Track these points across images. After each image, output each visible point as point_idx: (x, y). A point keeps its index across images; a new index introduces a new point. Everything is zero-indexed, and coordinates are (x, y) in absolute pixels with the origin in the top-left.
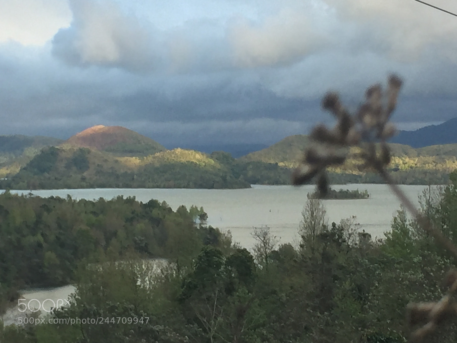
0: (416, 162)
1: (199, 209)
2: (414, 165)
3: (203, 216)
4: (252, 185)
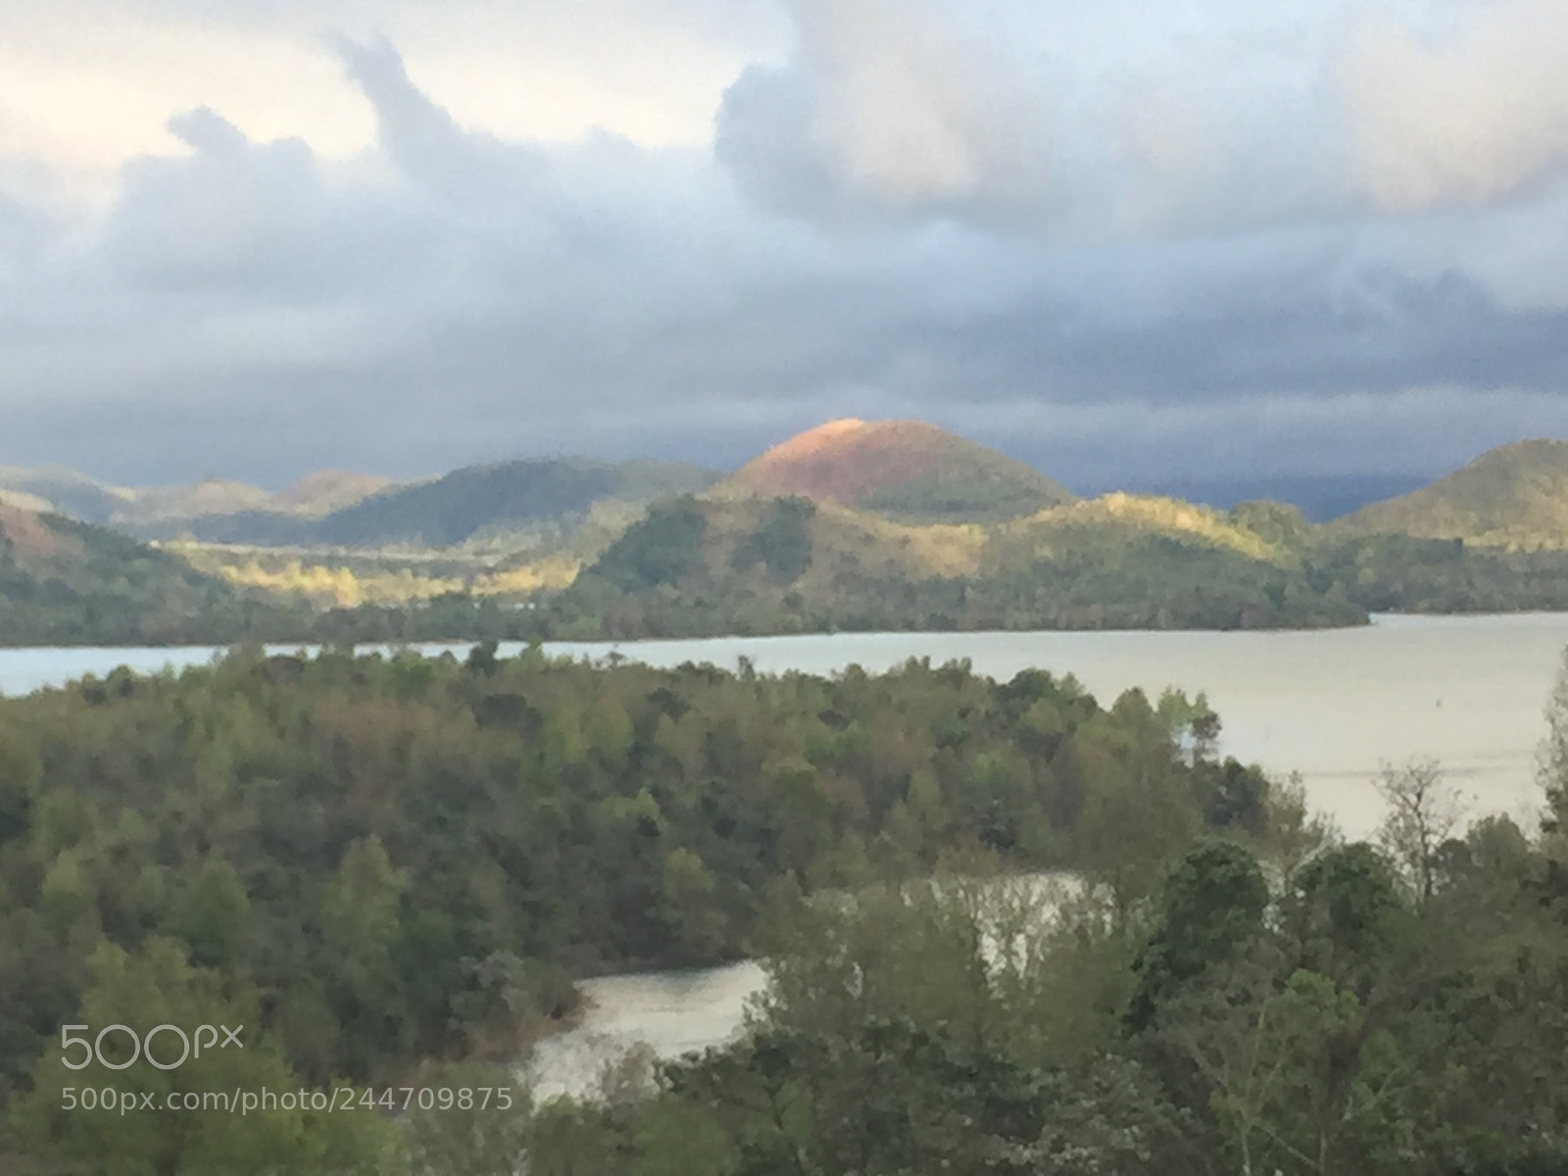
1: (1191, 701)
3: (1206, 725)
4: (1373, 617)
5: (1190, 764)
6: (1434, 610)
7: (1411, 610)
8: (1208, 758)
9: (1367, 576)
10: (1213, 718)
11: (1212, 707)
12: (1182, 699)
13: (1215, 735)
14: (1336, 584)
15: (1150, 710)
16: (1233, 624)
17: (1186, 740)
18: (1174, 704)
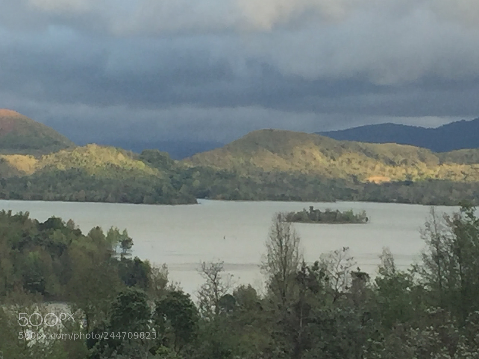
0: (437, 173)
1: (121, 233)
2: (434, 177)
3: (127, 243)
4: (198, 200)
5: (119, 259)
6: (223, 199)
7: (214, 198)
8: (127, 257)
9: (197, 183)
10: (130, 240)
11: (130, 236)
12: (117, 232)
13: (130, 247)
14: (184, 187)
15: (104, 236)
16: (140, 201)
17: (118, 249)
18: (113, 234)
